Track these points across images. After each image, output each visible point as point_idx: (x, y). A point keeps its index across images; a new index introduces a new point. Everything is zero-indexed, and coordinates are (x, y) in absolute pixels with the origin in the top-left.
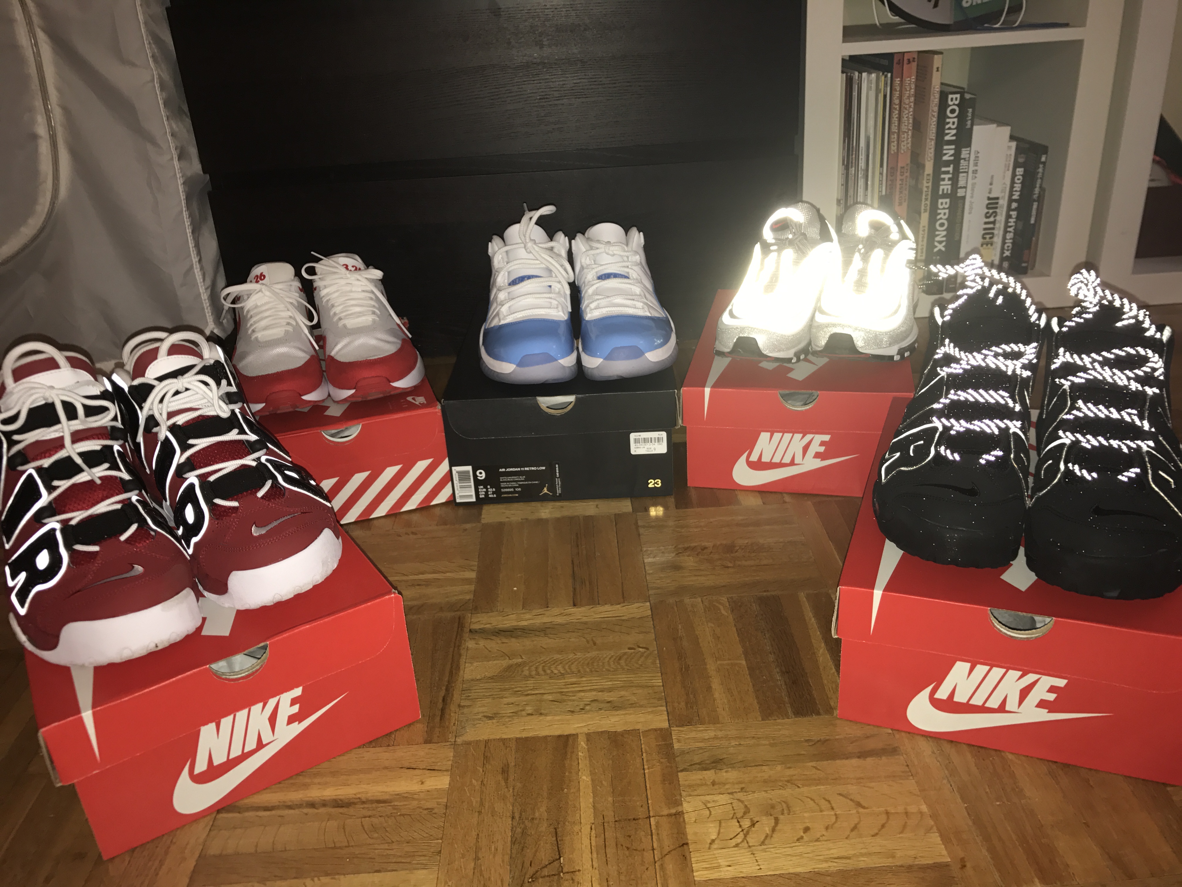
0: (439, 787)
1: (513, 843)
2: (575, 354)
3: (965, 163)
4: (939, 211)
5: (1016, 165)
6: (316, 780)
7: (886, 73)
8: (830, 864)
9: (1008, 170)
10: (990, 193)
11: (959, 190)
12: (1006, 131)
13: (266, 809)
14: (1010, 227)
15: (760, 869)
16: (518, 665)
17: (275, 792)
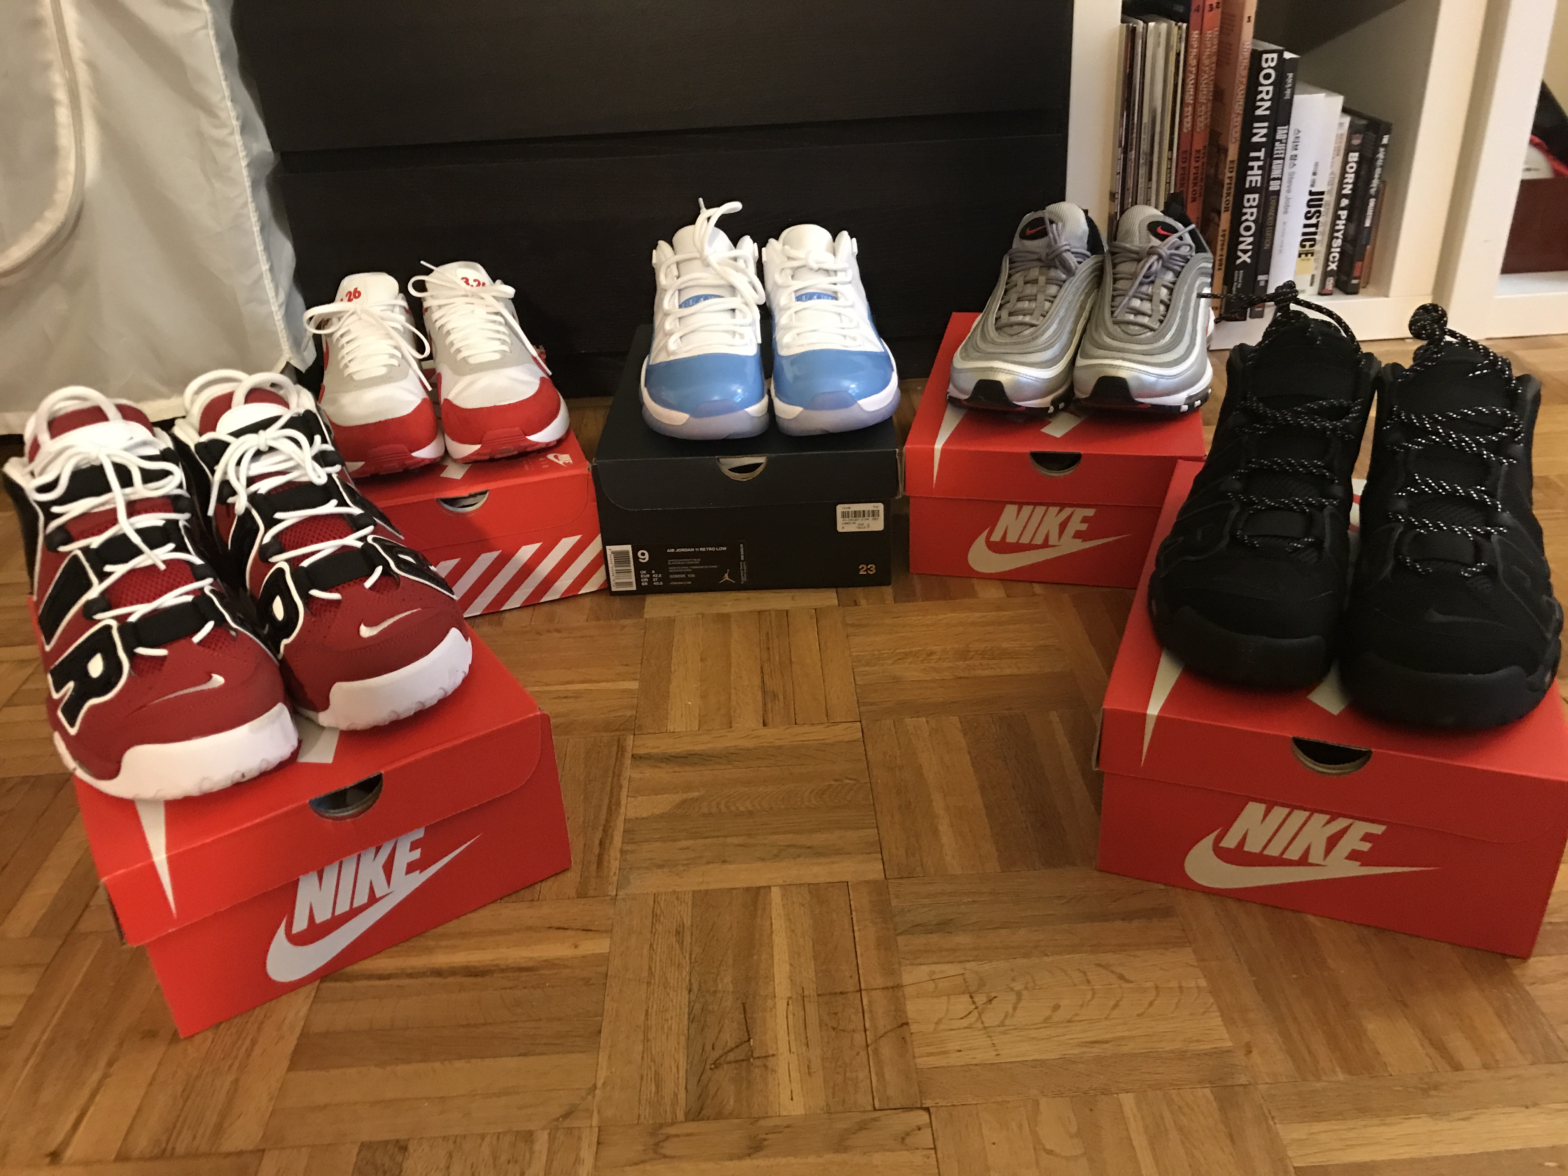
0: (596, 952)
1: (691, 1020)
2: (765, 400)
3: (1282, 146)
4: (1245, 210)
5: (1349, 149)
6: (444, 943)
7: (1180, 24)
8: (1085, 1049)
9: (1338, 155)
10: (1312, 186)
11: (1272, 183)
12: (1338, 101)
13: (381, 977)
14: (1338, 231)
15: (998, 1055)
16: (696, 800)
17: (390, 957)
